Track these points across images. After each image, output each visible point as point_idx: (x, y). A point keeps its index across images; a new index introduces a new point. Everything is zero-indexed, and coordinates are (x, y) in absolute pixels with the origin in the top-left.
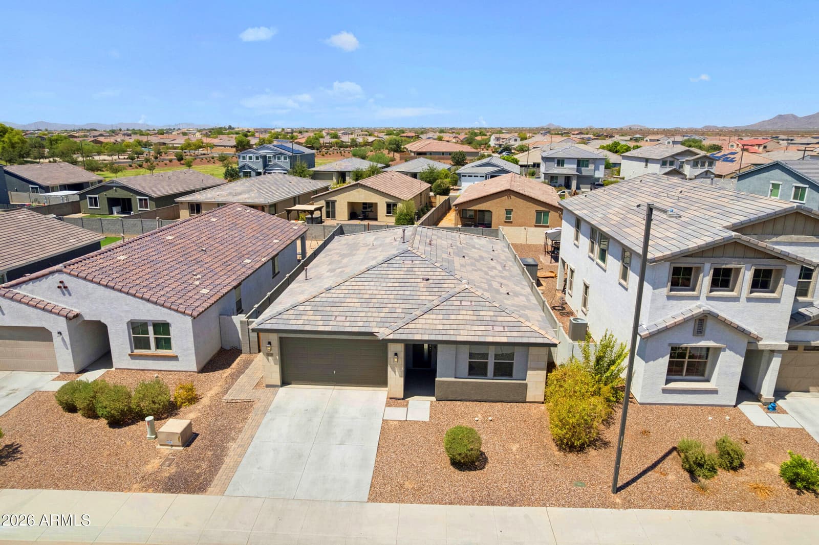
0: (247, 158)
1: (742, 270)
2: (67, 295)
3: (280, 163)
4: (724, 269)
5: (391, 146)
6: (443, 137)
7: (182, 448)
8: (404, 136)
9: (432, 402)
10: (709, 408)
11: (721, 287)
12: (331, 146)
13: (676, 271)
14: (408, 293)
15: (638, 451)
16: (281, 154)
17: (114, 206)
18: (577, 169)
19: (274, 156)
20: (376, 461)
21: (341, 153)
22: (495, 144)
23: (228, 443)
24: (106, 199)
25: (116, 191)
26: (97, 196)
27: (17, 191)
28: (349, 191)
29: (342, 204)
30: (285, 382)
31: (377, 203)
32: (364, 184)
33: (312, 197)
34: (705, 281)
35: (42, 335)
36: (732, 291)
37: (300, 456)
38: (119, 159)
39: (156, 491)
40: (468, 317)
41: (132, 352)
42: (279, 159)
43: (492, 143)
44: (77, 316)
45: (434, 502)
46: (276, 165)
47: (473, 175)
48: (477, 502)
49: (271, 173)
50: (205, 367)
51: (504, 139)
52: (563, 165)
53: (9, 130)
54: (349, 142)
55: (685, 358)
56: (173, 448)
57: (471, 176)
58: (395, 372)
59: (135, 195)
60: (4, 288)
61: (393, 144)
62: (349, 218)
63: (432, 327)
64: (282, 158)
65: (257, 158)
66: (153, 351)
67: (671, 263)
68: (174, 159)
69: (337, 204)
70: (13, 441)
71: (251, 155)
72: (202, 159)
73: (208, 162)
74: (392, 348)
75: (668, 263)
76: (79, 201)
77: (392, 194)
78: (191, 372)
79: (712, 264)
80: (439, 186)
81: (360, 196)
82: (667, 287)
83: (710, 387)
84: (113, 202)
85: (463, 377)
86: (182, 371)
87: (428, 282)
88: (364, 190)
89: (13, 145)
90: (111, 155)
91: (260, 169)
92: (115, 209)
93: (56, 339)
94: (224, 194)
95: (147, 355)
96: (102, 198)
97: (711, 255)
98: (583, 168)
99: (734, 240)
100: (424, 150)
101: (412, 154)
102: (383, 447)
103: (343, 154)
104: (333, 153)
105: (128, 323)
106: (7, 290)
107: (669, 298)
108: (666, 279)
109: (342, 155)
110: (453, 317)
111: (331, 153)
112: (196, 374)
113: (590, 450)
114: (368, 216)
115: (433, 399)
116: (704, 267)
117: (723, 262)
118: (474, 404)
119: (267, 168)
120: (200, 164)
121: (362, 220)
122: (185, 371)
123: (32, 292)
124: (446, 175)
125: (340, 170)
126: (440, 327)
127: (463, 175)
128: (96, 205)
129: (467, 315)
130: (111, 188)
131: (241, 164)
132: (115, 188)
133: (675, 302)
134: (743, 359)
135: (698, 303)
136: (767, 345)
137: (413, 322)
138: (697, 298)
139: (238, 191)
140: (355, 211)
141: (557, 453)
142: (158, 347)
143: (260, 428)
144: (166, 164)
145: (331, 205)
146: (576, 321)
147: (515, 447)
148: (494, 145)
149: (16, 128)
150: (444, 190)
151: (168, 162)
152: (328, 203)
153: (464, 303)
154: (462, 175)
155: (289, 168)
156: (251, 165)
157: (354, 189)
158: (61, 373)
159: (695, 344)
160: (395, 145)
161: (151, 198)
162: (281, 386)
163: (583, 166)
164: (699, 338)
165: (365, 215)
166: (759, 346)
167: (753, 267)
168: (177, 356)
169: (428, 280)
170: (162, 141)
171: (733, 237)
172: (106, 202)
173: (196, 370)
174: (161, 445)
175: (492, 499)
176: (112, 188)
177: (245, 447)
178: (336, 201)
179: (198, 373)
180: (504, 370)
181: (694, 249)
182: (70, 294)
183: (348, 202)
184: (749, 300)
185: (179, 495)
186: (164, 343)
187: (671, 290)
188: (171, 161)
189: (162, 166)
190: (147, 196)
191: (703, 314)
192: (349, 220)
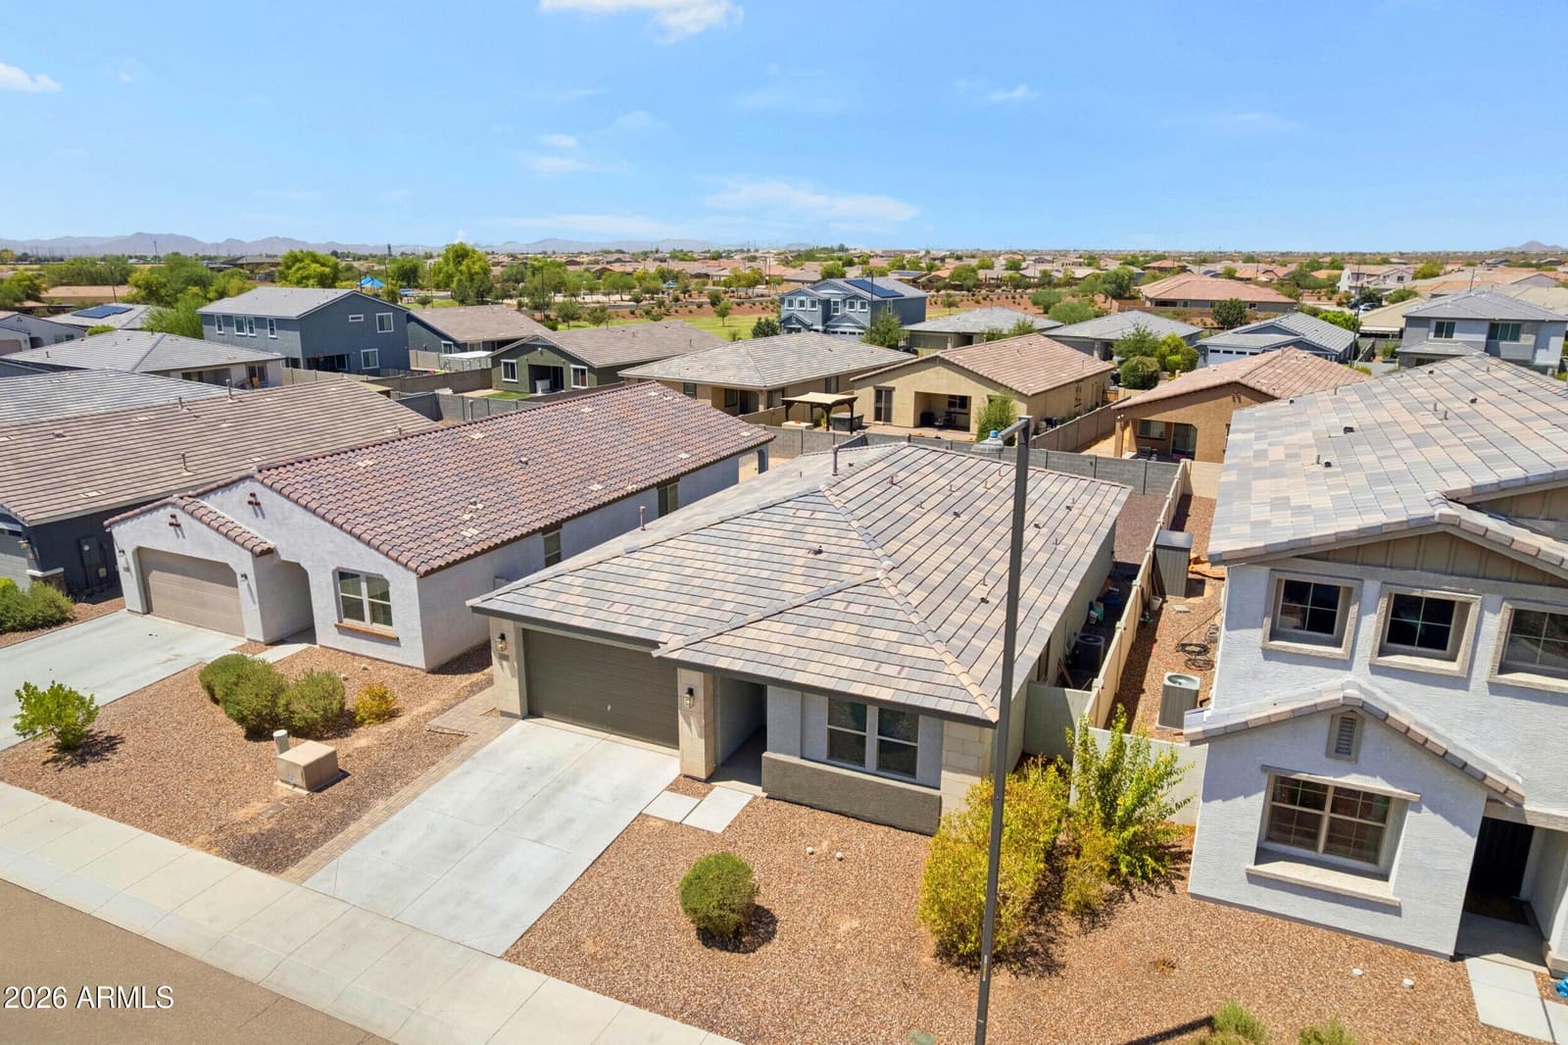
0: (796, 304)
1: (1474, 610)
2: (260, 517)
3: (853, 315)
4: (1430, 601)
5: (1107, 286)
6: (1235, 271)
7: (305, 792)
8: (1154, 268)
9: (755, 797)
10: (1374, 945)
11: (1420, 645)
12: (999, 283)
13: (1294, 591)
14: (765, 574)
15: (1114, 1003)
16: (856, 297)
17: (538, 379)
18: (1487, 343)
19: (844, 301)
20: (572, 887)
21: (1013, 298)
22: (1350, 287)
23: (377, 799)
24: (527, 368)
25: (541, 353)
26: (514, 361)
27: (426, 349)
28: (919, 371)
29: (904, 395)
30: (532, 711)
31: (970, 397)
32: (947, 358)
33: (851, 379)
34: (1367, 624)
35: (222, 574)
36: (1453, 659)
37: (459, 846)
38: (622, 300)
39: (221, 854)
40: (841, 638)
41: (341, 622)
42: (852, 306)
43: (1344, 285)
44: (270, 551)
45: (610, 992)
46: (845, 318)
47: (1235, 351)
48: (685, 1015)
49: (836, 332)
50: (447, 664)
51: (1374, 275)
52: (1449, 335)
53: (470, 254)
54: (1034, 278)
55: (1322, 809)
56: (296, 789)
57: (1231, 352)
58: (689, 725)
59: (568, 362)
60: (190, 496)
61: (1110, 283)
62: (918, 423)
63: (762, 646)
64: (858, 305)
65: (813, 304)
66: (367, 625)
67: (1272, 570)
68: (706, 303)
69: (894, 394)
70: (119, 732)
71: (803, 298)
72: (754, 305)
73: (763, 309)
74: (685, 678)
75: (1264, 570)
76: (489, 370)
77: (1000, 381)
78: (417, 668)
79: (1384, 583)
80: (1134, 369)
81: (940, 382)
82: (1261, 627)
83: (1379, 895)
84: (538, 372)
85: (816, 758)
86: (406, 666)
87: (819, 556)
88: (946, 371)
89: (471, 277)
90: (609, 294)
91: (817, 325)
92: (540, 385)
93: (242, 585)
94: (698, 365)
95: (357, 631)
96: (522, 363)
97: (1381, 561)
98: (1503, 344)
99: (1440, 529)
100: (1172, 296)
101: (1148, 304)
102: (604, 864)
103: (1017, 301)
104: (998, 299)
105: (334, 572)
106: (191, 500)
107: (1268, 654)
108: (1261, 608)
109: (1014, 302)
110: (813, 633)
111: (995, 298)
112: (425, 674)
113: (1002, 971)
114: (954, 421)
115: (758, 791)
116: (1361, 587)
117: (1414, 583)
118: (833, 818)
119: (829, 323)
120: (749, 313)
121: (941, 428)
122: (409, 667)
123: (221, 506)
124: (1177, 347)
125: (962, 330)
126: (777, 649)
127: (1213, 348)
128: (513, 377)
129: (844, 633)
130: (533, 348)
131: (784, 315)
132: (540, 349)
133: (1284, 667)
134: (1475, 840)
135: (1347, 676)
136: (1554, 816)
137: (732, 632)
138: (1346, 664)
139: (722, 363)
140: (932, 410)
141: (926, 959)
142: (374, 620)
143: (437, 785)
144: (690, 312)
145: (884, 397)
146: (1175, 682)
147: (847, 925)
148: (1347, 289)
149: (480, 251)
150: (1143, 377)
151: (695, 307)
152: (879, 393)
153: (852, 608)
154: (1210, 348)
155: (868, 325)
156: (801, 316)
157: (929, 368)
158: (249, 639)
159: (1331, 778)
160: (1114, 285)
161: (591, 369)
162: (523, 719)
163: (1505, 339)
164: (1342, 764)
165: (951, 419)
166: (1528, 817)
167: (1505, 604)
168: (398, 639)
169: (820, 552)
170: (704, 271)
171: (1436, 519)
172: (526, 372)
173: (424, 667)
174: (282, 781)
175: (717, 1018)
176: (536, 350)
177: (390, 811)
178: (894, 388)
179: (428, 673)
180: (899, 759)
181: (1323, 541)
182: (263, 515)
183: (917, 393)
184: (1496, 689)
185: (245, 868)
186: (383, 614)
187: (1274, 635)
188: (700, 306)
189: (683, 315)
190: (585, 364)
191: (1343, 705)
192: (916, 427)
